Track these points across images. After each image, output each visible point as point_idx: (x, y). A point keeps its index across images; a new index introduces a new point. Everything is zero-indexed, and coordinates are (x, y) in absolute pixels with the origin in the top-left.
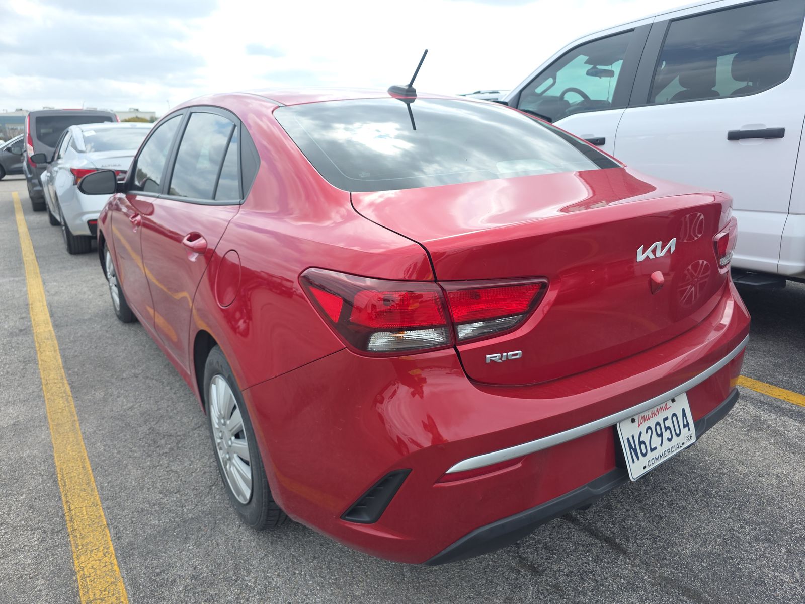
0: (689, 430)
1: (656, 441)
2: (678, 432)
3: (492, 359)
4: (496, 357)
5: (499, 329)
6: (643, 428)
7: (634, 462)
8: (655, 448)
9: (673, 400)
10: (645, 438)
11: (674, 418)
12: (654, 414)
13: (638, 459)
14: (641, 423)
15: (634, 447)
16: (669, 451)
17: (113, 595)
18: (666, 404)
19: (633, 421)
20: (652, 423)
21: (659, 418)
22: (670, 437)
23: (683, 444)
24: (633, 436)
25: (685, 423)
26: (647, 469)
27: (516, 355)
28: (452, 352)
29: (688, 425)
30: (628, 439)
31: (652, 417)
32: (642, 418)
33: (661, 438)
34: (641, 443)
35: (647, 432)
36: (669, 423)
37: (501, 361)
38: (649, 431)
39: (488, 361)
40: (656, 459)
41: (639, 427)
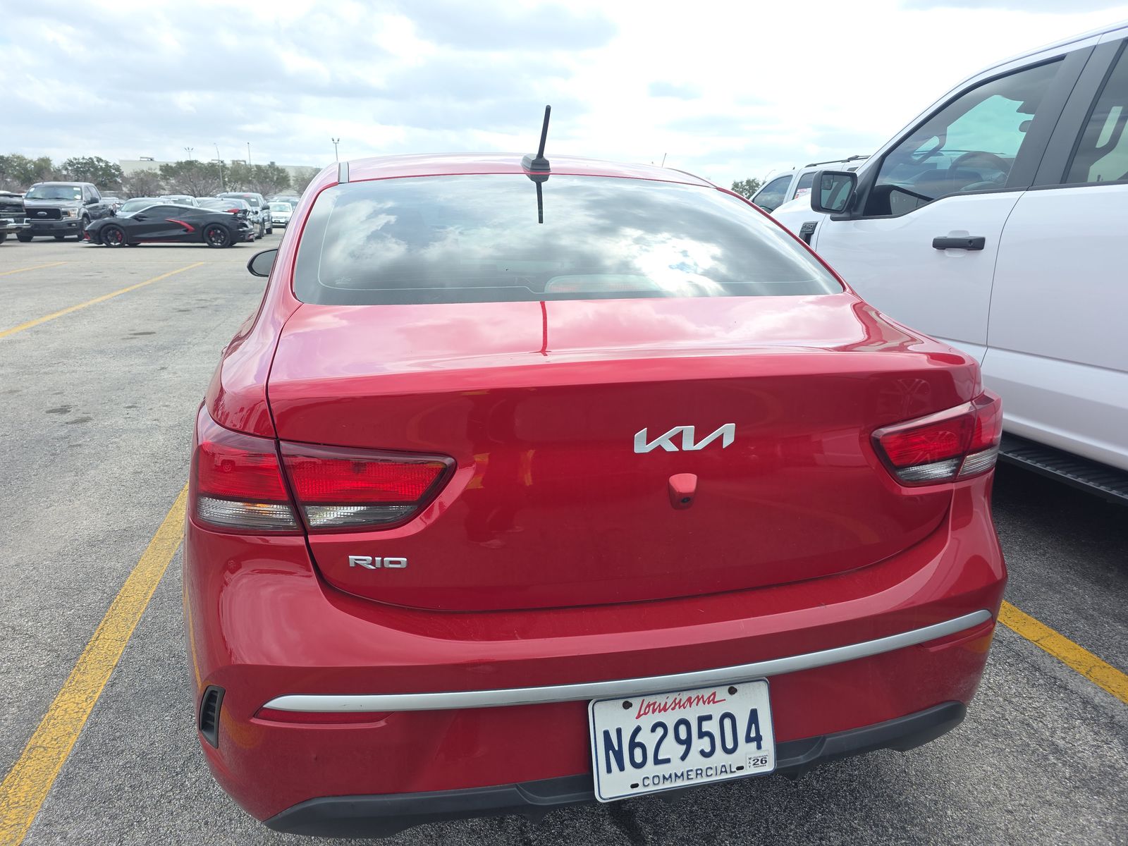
0: (759, 747)
1: (671, 749)
2: (730, 745)
3: (357, 562)
4: (365, 560)
5: (375, 520)
6: (647, 721)
7: (609, 770)
8: (667, 761)
9: (732, 691)
10: (648, 739)
11: (727, 722)
12: (678, 704)
13: (622, 768)
14: (645, 714)
15: (617, 748)
16: (699, 772)
17: (59, 747)
18: (714, 694)
19: (627, 705)
20: (670, 719)
21: (692, 714)
22: (708, 750)
23: (740, 768)
24: (619, 731)
25: (753, 734)
26: (640, 789)
27: (399, 563)
28: (300, 541)
29: (758, 739)
30: (606, 734)
31: (673, 709)
32: (649, 706)
33: (684, 747)
34: (633, 745)
35: (653, 730)
36: (712, 726)
37: (373, 568)
38: (660, 731)
39: (352, 564)
40: (664, 777)
41: (637, 718)
